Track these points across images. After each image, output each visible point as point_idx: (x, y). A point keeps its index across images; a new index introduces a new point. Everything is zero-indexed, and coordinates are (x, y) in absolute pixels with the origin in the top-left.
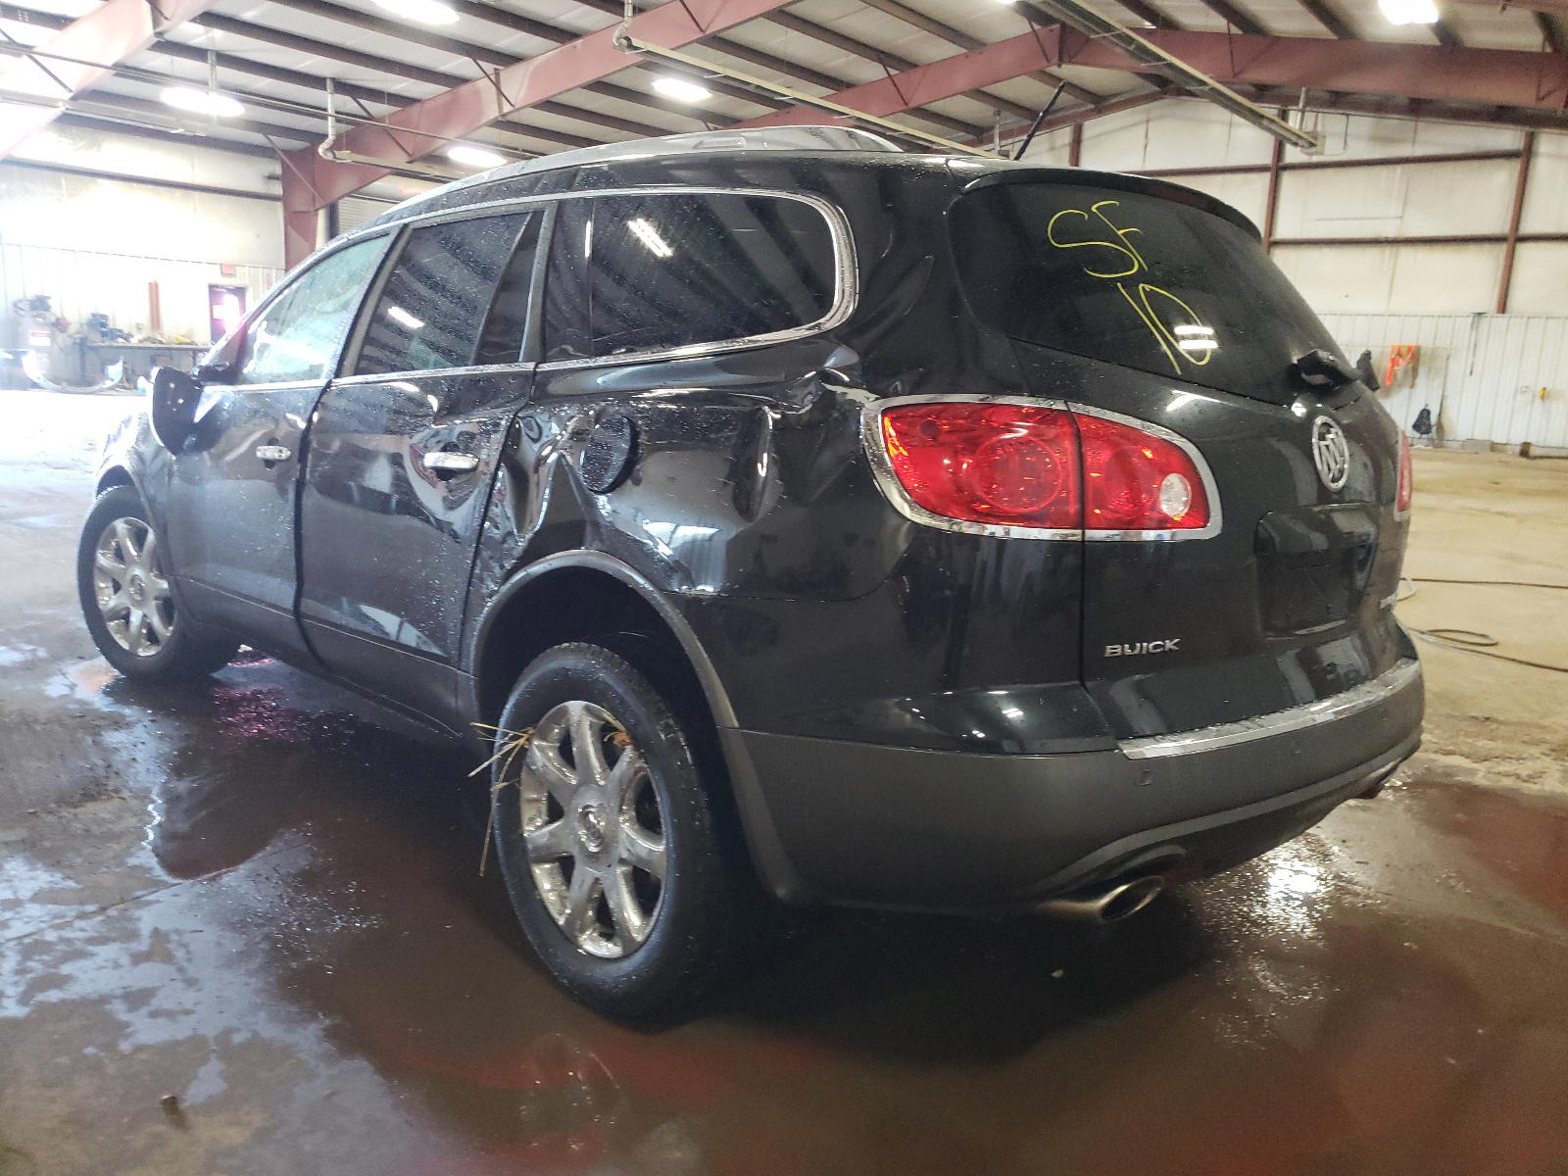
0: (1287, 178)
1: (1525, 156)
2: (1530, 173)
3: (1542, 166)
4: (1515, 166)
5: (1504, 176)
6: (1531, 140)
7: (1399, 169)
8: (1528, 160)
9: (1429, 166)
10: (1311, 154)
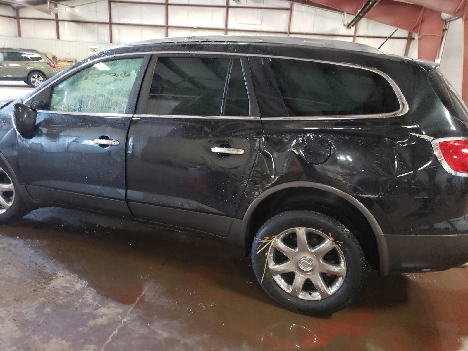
0: (230, 10)
1: (290, 9)
2: (292, 15)
3: (294, 13)
4: (289, 12)
5: (285, 15)
6: (292, 5)
7: (260, 10)
8: (292, 10)
9: (267, 10)
10: (238, 4)
